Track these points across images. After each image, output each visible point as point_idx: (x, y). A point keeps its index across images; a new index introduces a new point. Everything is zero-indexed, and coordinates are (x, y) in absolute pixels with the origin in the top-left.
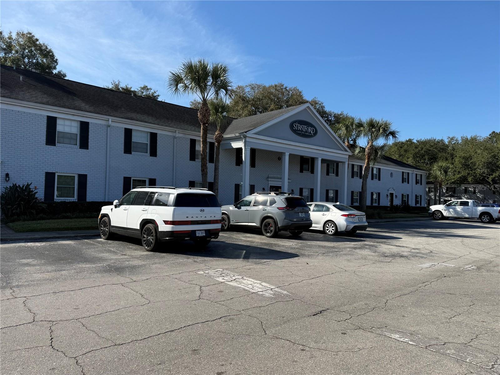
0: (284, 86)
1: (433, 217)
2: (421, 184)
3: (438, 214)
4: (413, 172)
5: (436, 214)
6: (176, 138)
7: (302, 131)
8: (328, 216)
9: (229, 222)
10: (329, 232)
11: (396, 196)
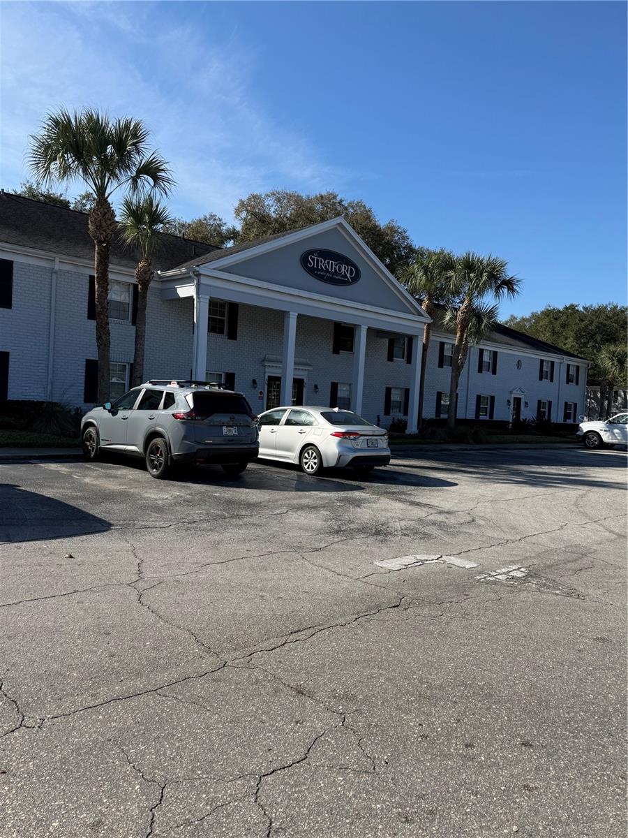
0: (338, 199)
1: (583, 444)
2: (577, 384)
3: (593, 437)
4: (562, 361)
5: (589, 439)
6: (56, 272)
7: (327, 271)
8: (310, 435)
9: (98, 443)
10: (308, 468)
11: (526, 403)
